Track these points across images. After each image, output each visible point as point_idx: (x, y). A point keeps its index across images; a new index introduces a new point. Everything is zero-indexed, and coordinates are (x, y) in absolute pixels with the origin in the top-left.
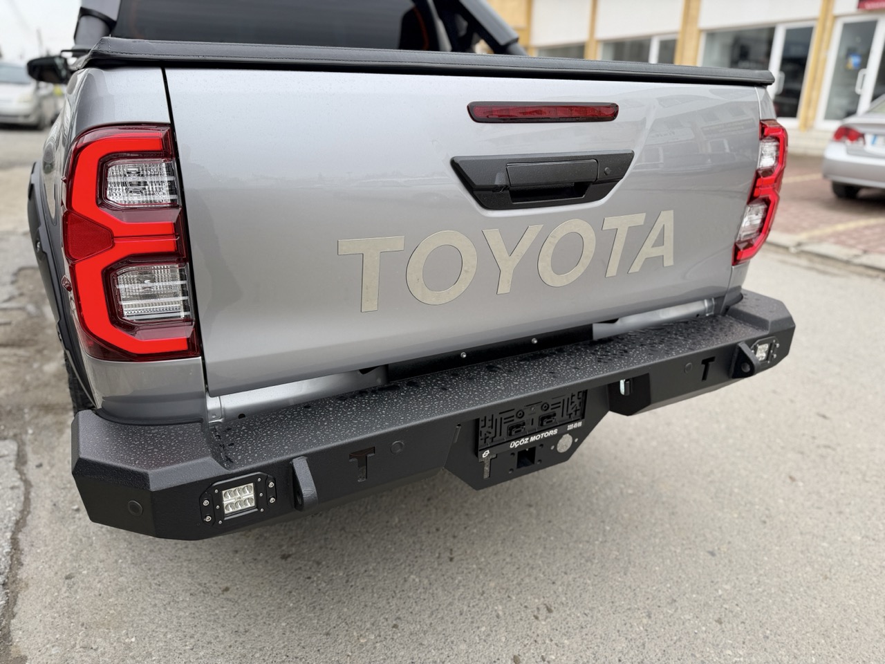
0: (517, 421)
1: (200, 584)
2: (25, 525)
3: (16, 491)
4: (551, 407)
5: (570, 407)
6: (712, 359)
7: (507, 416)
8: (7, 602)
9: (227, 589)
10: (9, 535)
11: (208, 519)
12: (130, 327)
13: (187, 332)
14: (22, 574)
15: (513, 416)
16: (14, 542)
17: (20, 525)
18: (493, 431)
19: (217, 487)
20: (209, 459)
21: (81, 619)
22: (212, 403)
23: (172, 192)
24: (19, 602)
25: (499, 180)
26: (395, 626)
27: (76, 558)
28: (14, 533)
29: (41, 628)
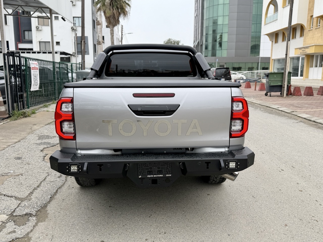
0: (150, 170)
1: (88, 207)
2: (61, 188)
3: (63, 181)
4: (160, 168)
5: (167, 170)
6: (210, 163)
7: (147, 168)
8: (50, 201)
9: (93, 209)
10: (57, 189)
11: (67, 171)
12: (64, 133)
13: (73, 135)
14: (55, 197)
15: (148, 168)
16: (57, 190)
17: (60, 188)
18: (143, 171)
19: (70, 164)
20: (70, 159)
21: (61, 207)
22: (79, 152)
23: (72, 109)
24: (52, 201)
25: (139, 109)
26: (124, 226)
27: (67, 197)
28: (58, 189)
29: (53, 207)
